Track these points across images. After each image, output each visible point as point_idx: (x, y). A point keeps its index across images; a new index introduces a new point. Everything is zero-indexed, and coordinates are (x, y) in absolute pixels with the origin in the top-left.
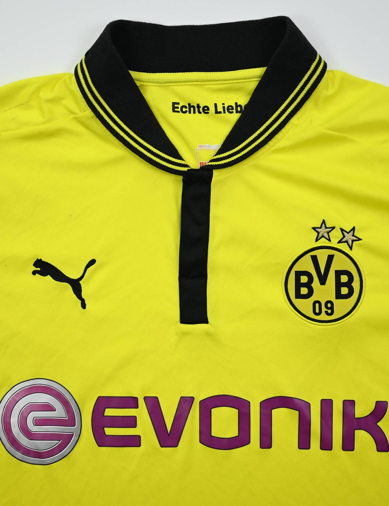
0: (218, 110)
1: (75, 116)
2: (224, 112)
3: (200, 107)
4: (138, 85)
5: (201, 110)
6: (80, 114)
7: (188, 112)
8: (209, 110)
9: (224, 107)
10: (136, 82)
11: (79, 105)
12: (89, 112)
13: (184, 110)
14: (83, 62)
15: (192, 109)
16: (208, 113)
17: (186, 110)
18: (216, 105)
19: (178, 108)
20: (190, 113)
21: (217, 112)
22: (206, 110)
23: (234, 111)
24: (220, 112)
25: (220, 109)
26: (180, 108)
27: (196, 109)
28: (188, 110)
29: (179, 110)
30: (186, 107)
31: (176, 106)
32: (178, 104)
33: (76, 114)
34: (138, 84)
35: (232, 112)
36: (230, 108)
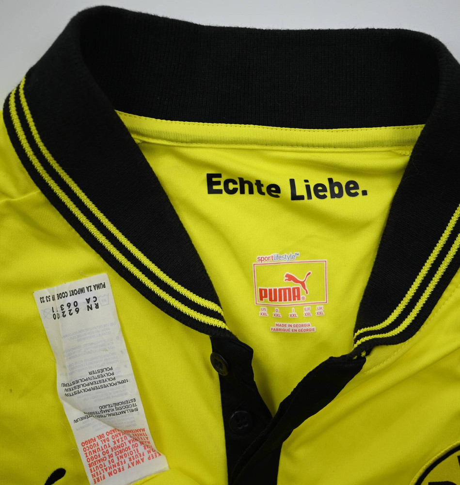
0: (298, 193)
1: (9, 199)
2: (310, 197)
3: (262, 185)
4: (137, 141)
5: (264, 189)
6: (19, 198)
7: (239, 191)
8: (280, 192)
9: (308, 187)
10: (133, 136)
11: (15, 181)
12: (36, 193)
13: (231, 186)
14: (22, 92)
15: (246, 186)
16: (278, 197)
17: (235, 186)
18: (292, 182)
19: (218, 183)
20: (242, 192)
21: (294, 197)
22: (274, 190)
23: (328, 194)
24: (302, 198)
25: (301, 190)
26: (222, 184)
27: (255, 188)
28: (238, 186)
29: (221, 187)
30: (235, 183)
31: (214, 179)
32: (219, 176)
33: (12, 197)
34: (137, 139)
35: (324, 197)
36: (320, 188)
